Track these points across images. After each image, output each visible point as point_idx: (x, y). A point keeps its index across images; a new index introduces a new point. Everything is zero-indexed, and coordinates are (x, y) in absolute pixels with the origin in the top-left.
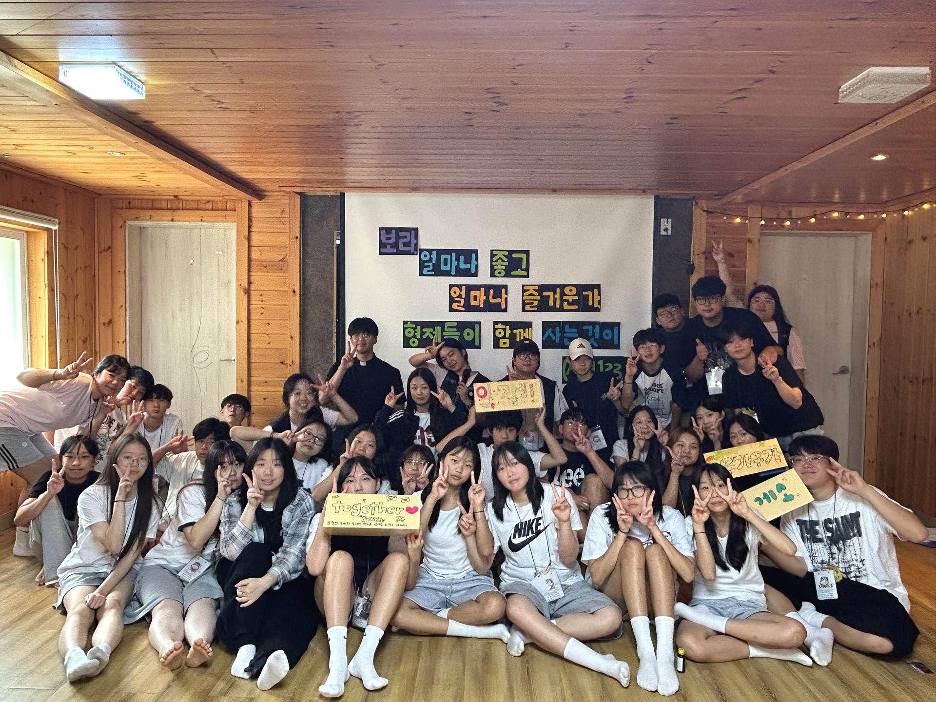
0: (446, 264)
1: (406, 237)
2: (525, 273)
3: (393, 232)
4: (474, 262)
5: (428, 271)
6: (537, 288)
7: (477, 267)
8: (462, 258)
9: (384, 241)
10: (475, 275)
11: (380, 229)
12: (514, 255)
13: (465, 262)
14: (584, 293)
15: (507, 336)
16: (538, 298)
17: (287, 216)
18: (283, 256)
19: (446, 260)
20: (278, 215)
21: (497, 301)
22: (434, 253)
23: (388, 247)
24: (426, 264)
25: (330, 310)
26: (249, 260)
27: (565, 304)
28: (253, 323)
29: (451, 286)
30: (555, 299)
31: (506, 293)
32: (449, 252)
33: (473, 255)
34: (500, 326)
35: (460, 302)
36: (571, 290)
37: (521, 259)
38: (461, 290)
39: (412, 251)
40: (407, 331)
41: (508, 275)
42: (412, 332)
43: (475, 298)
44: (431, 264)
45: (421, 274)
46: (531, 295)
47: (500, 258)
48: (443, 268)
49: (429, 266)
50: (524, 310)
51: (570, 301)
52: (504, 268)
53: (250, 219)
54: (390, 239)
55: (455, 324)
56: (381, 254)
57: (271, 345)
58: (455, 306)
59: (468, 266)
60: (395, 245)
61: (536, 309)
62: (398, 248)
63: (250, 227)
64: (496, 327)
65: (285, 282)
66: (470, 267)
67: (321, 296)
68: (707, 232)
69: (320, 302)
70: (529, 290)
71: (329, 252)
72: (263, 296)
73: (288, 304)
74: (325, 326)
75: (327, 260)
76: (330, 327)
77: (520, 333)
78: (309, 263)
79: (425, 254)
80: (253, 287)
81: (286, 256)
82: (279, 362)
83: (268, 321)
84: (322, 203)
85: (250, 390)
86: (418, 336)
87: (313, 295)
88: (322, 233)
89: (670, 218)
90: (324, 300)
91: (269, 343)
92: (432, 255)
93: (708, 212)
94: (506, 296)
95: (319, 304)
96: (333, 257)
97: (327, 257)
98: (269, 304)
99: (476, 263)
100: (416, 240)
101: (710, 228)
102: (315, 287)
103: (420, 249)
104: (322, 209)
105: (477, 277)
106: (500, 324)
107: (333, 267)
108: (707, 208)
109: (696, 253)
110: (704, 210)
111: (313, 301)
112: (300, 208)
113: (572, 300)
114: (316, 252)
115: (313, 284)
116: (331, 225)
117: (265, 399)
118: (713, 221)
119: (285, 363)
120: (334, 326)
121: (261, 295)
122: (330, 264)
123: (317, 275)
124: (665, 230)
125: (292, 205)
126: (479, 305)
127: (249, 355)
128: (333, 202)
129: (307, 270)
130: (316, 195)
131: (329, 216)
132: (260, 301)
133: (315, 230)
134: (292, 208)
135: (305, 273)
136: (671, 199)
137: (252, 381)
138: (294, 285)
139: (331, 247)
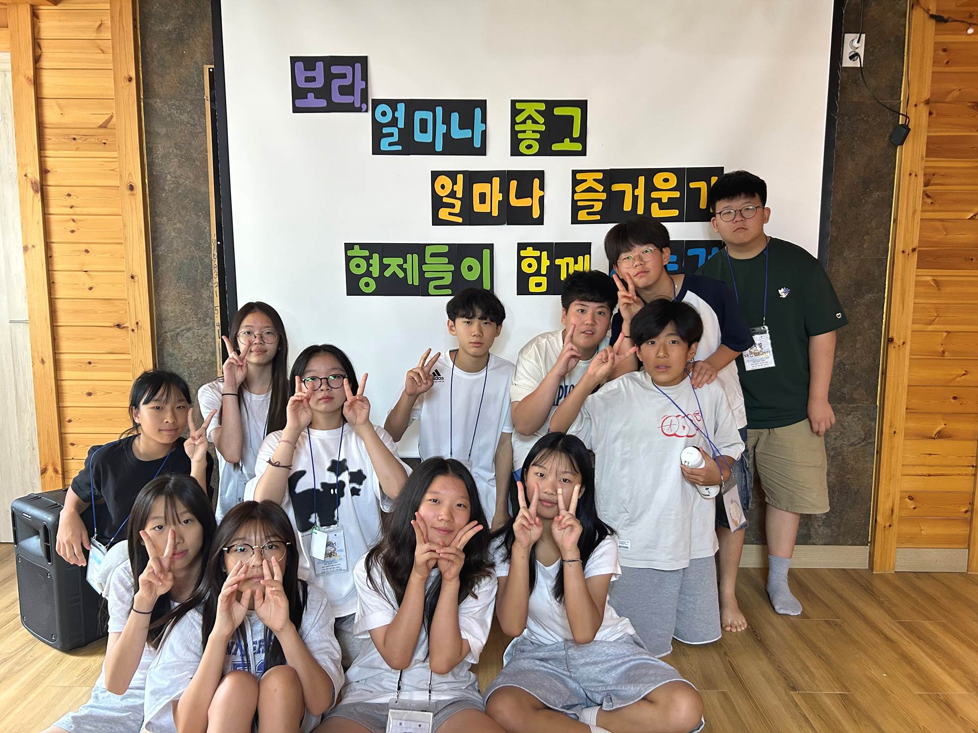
0: (424, 130)
1: (343, 76)
2: (578, 147)
3: (320, 65)
4: (478, 126)
5: (390, 144)
6: (600, 176)
7: (484, 134)
8: (455, 117)
9: (302, 84)
10: (482, 151)
11: (294, 60)
12: (558, 111)
13: (462, 127)
14: (693, 185)
15: (544, 271)
16: (604, 196)
17: (109, 36)
18: (107, 117)
19: (424, 122)
20: (94, 36)
21: (525, 202)
22: (401, 107)
23: (311, 95)
24: (386, 130)
25: (203, 223)
26: (40, 126)
27: (655, 206)
28: (56, 249)
29: (435, 175)
30: (635, 199)
31: (542, 188)
32: (428, 105)
33: (478, 112)
34: (530, 251)
35: (452, 206)
36: (666, 180)
37: (571, 118)
38: (455, 183)
39: (357, 105)
40: (353, 263)
41: (545, 150)
42: (364, 264)
43: (482, 198)
44: (395, 130)
45: (377, 150)
46: (590, 190)
47: (530, 117)
48: (419, 137)
49: (391, 135)
50: (575, 221)
51: (665, 200)
52: (538, 136)
53: (36, 43)
54: (313, 79)
55: (446, 249)
56: (296, 110)
57: (95, 293)
58: (443, 214)
59: (467, 134)
60: (324, 93)
61: (598, 217)
62: (328, 97)
63: (37, 59)
64: (523, 253)
65: (113, 170)
66: (471, 136)
67: (186, 197)
68: (935, 62)
69: (184, 208)
70: (586, 180)
71: (198, 109)
72: (74, 197)
73: (121, 213)
74: (197, 254)
75: (195, 125)
76: (207, 256)
77: (568, 264)
78: (159, 131)
79: (382, 110)
80: (51, 180)
81: (111, 117)
82: (112, 325)
83: (85, 247)
84: (178, 9)
85: (60, 377)
86: (376, 273)
87: (170, 194)
88: (181, 70)
89: (864, 33)
90: (193, 204)
91: (91, 289)
92: (396, 112)
93: (939, 19)
94: (541, 193)
95: (183, 213)
96: (205, 119)
97: (194, 119)
98: (86, 213)
99: (483, 127)
100: (364, 82)
101: (941, 53)
102: (173, 179)
103: (372, 100)
104: (178, 21)
105: (485, 155)
106: (530, 249)
107: (206, 139)
108: (937, 11)
109: (912, 102)
110: (928, 13)
111: (170, 206)
112: (134, 20)
113: (669, 198)
114: (171, 108)
115: (168, 173)
116: (198, 55)
117: (90, 394)
118: (948, 38)
119: (124, 326)
120: (214, 255)
121: (69, 195)
122: (200, 132)
123: (176, 156)
124: (851, 58)
125: (118, 12)
126: (490, 211)
127: (52, 311)
128: (198, 6)
129: (155, 145)
131: (192, 37)
132: (66, 207)
133: (167, 65)
134: (117, 18)
135: (152, 152)
137: (62, 361)
138: (130, 174)
139: (200, 98)
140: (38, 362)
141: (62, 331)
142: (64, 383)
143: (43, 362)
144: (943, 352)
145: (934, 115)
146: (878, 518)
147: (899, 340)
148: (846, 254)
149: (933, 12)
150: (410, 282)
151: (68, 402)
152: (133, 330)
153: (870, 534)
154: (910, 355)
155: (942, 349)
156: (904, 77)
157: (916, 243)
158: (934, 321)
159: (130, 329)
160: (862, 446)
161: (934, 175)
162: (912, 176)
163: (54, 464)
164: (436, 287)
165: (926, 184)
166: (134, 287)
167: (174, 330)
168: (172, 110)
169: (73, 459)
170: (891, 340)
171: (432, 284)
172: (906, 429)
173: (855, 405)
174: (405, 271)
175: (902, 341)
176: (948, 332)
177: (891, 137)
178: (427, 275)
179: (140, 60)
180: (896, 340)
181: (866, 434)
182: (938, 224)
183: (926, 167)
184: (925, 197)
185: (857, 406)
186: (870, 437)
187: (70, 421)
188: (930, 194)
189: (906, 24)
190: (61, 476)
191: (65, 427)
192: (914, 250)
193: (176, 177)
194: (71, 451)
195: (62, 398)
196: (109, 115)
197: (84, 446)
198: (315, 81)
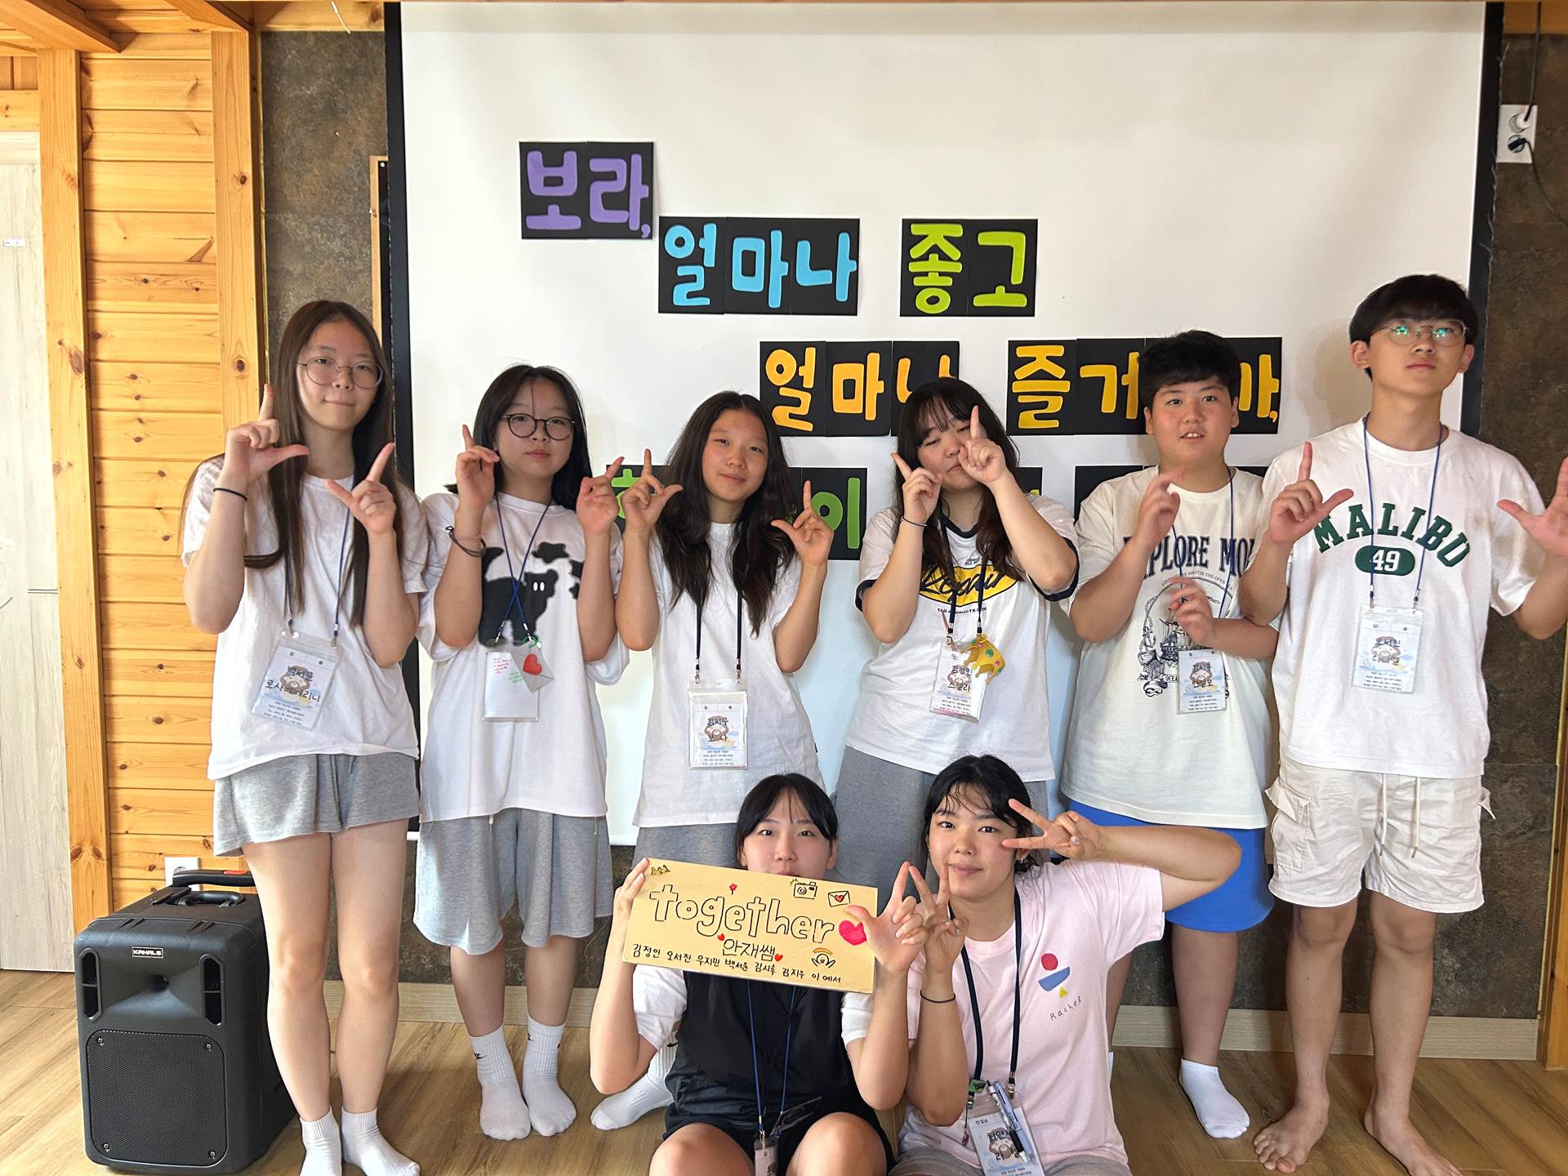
0: (749, 270)
1: (611, 176)
2: (1020, 300)
3: (571, 158)
4: (844, 265)
5: (690, 295)
6: (1059, 351)
7: (854, 278)
8: (804, 249)
9: (538, 189)
10: (850, 308)
11: (526, 148)
12: (986, 239)
13: (814, 266)
16: (1065, 386)
17: (208, 104)
18: (202, 244)
19: (749, 258)
20: (181, 104)
22: (711, 231)
23: (554, 209)
24: (682, 271)
26: (88, 259)
28: (110, 470)
29: (767, 349)
30: (1122, 391)
32: (759, 227)
33: (844, 239)
35: (796, 402)
37: (1009, 251)
38: (801, 362)
39: (634, 226)
41: (961, 307)
43: (849, 389)
44: (698, 271)
45: (666, 305)
46: (1041, 375)
47: (935, 249)
48: (740, 282)
49: (692, 278)
52: (949, 282)
53: (85, 117)
54: (557, 182)
56: (528, 234)
57: (174, 547)
58: (780, 415)
59: (823, 277)
60: (576, 205)
61: (1055, 424)
62: (585, 215)
63: (85, 144)
65: (211, 335)
66: (831, 282)
70: (1034, 359)
71: (358, 231)
72: (142, 380)
73: (220, 408)
75: (351, 259)
78: (291, 268)
79: (677, 237)
80: (104, 350)
81: (210, 244)
83: (157, 467)
84: (329, 61)
85: (110, 690)
88: (330, 163)
89: (1536, 104)
91: (166, 538)
92: (701, 240)
96: (370, 249)
97: (350, 248)
98: (162, 409)
99: (852, 266)
100: (647, 188)
103: (660, 218)
104: (328, 80)
105: (856, 314)
107: (371, 282)
112: (253, 78)
114: (313, 230)
116: (361, 138)
117: (159, 721)
121: (134, 377)
122: (360, 271)
124: (1513, 146)
125: (225, 64)
126: (861, 411)
127: (99, 576)
128: (362, 54)
129: (283, 293)
130: (306, 33)
131: (351, 108)
132: (129, 397)
133: (307, 155)
134: (223, 75)
135: (277, 303)
136: (1541, 37)
137: (113, 662)
138: (239, 342)
139: (362, 212)
140: (72, 664)
141: (115, 612)
142: (116, 701)
143: (80, 663)
146: (1557, 971)
151: (121, 733)
153: (1540, 998)
160: (1528, 839)
163: (94, 842)
168: (314, 233)
169: (127, 832)
173: (1516, 765)
179: (262, 147)
181: (1536, 818)
186: (1543, 824)
187: (124, 767)
190: (105, 862)
191: (114, 777)
194: (125, 820)
195: (112, 727)
196: (206, 241)
197: (146, 810)
198: (562, 184)
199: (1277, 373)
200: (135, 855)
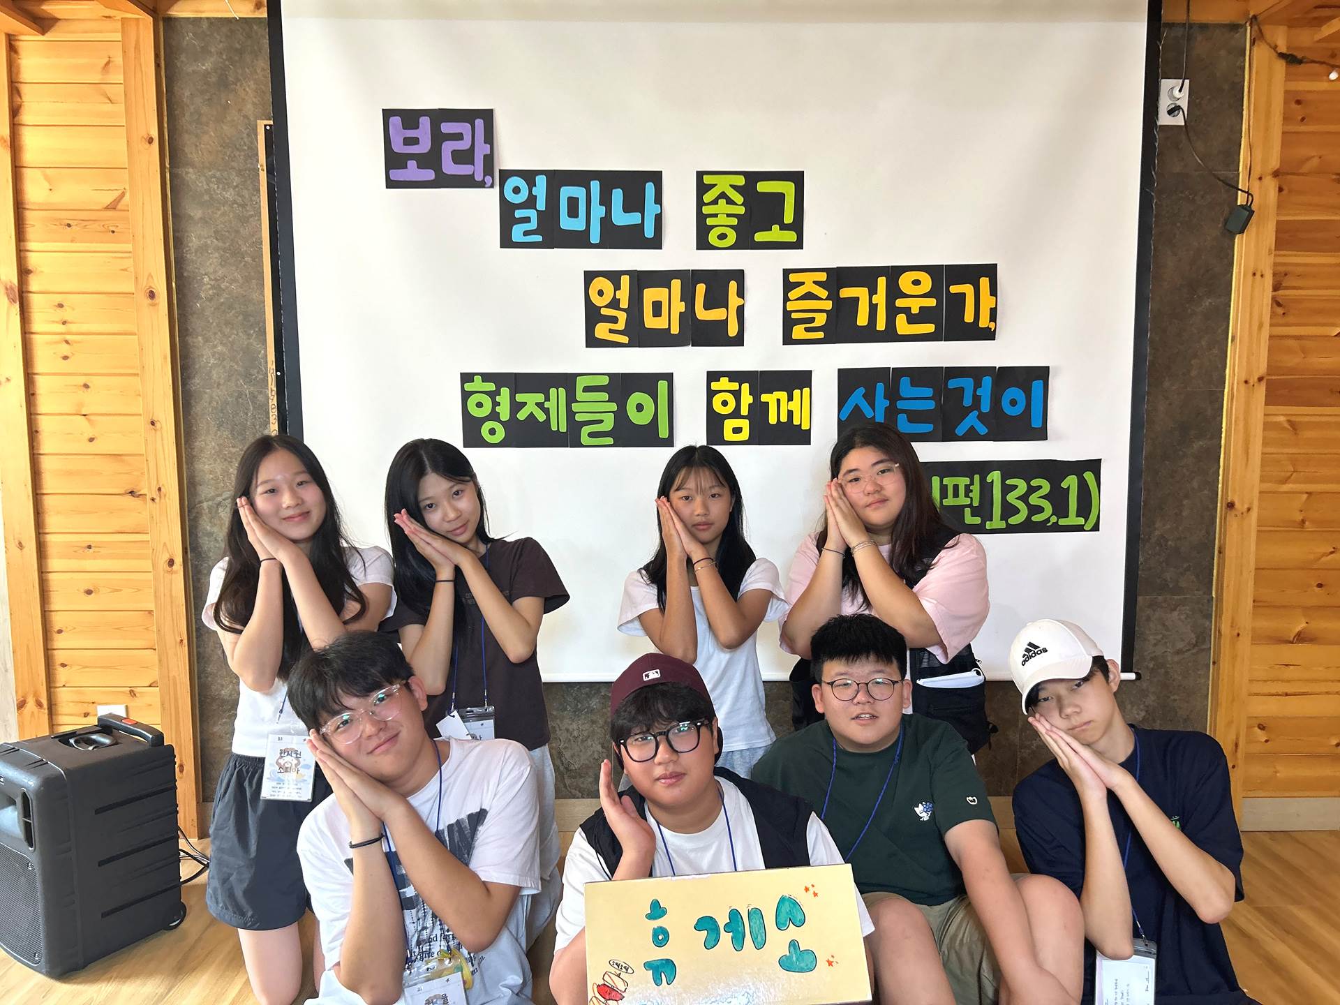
0: (573, 212)
1: (459, 137)
2: (791, 236)
3: (425, 122)
4: (651, 208)
5: (526, 233)
6: (823, 277)
7: (659, 219)
9: (398, 147)
10: (656, 243)
11: (388, 114)
12: (763, 187)
13: (627, 208)
14: (954, 289)
15: (745, 411)
16: (828, 305)
17: (120, 78)
18: (116, 194)
19: (573, 202)
20: (96, 78)
21: (716, 314)
22: (541, 181)
23: (412, 164)
24: (519, 214)
25: (256, 345)
26: (19, 207)
27: (901, 319)
28: (42, 383)
29: (590, 276)
30: (873, 308)
31: (741, 293)
32: (581, 178)
33: (650, 188)
34: (724, 384)
35: (614, 320)
36: (916, 283)
37: (780, 197)
38: (617, 287)
39: (479, 177)
40: (471, 402)
41: (745, 241)
42: (487, 402)
43: (657, 309)
44: (532, 214)
46: (809, 296)
47: (723, 195)
48: (566, 223)
49: (527, 220)
50: (788, 340)
51: (915, 311)
52: (734, 221)
53: (14, 89)
54: (413, 141)
55: (605, 381)
56: (391, 184)
57: (100, 446)
58: (602, 331)
59: (634, 218)
60: (431, 160)
61: (821, 335)
62: (438, 169)
63: (15, 111)
64: (715, 386)
65: (125, 270)
66: (640, 222)
67: (231, 307)
68: (1286, 119)
69: (227, 323)
70: (803, 283)
71: (249, 182)
72: (67, 308)
73: (136, 332)
74: (247, 389)
75: (243, 206)
76: (261, 392)
77: (778, 401)
78: (192, 214)
79: (514, 186)
80: (34, 284)
81: (123, 195)
82: (123, 492)
83: (82, 380)
84: (221, 42)
85: (47, 568)
86: (505, 413)
87: (208, 303)
88: (225, 127)
89: (1187, 79)
90: (241, 318)
91: (91, 440)
92: (534, 188)
93: (1291, 59)
94: (740, 302)
95: (227, 331)
96: (259, 197)
97: (242, 196)
98: (86, 332)
99: (657, 209)
100: (489, 146)
101: (1294, 106)
102: (212, 283)
103: (500, 170)
104: (220, 57)
105: (661, 248)
106: (724, 380)
107: (260, 225)
108: (1288, 48)
109: (1255, 175)
110: (1277, 52)
111: (209, 321)
112: (157, 56)
113: (920, 308)
114: (210, 182)
115: (206, 274)
116: (249, 106)
117: (89, 592)
118: (1303, 86)
119: (140, 493)
120: (272, 391)
121: (61, 306)
122: (252, 216)
123: (217, 249)
124: (1170, 112)
125: (133, 45)
126: (667, 327)
127: (35, 473)
128: (249, 37)
129: (186, 234)
130: (201, 18)
131: (240, 80)
132: (57, 322)
133: (204, 119)
134: (132, 53)
135: (182, 244)
136: (1191, 26)
137: (49, 544)
138: (150, 276)
139: (252, 167)
140: (13, 546)
141: (48, 502)
142: (51, 576)
143: (21, 546)
144: (1303, 522)
145: (1284, 192)
147: (1243, 505)
148: (1167, 384)
149: (1283, 49)
150: (554, 428)
151: (56, 603)
152: (153, 500)
154: (1258, 526)
155: (1301, 518)
156: (1243, 139)
157: (1262, 369)
158: (1289, 477)
159: (148, 498)
160: (1193, 654)
161: (1286, 275)
162: (1256, 277)
163: (36, 695)
164: (592, 435)
165: (1276, 288)
166: (156, 437)
167: (212, 499)
168: (211, 185)
169: (64, 686)
170: (1231, 506)
171: (586, 430)
172: (1253, 630)
173: (1182, 597)
174: (547, 411)
175: (1246, 506)
176: (1309, 494)
177: (1226, 222)
178: (578, 418)
179: (166, 113)
180: (1237, 505)
181: (1198, 637)
182: (1291, 343)
183: (1275, 264)
184: (1275, 305)
185: (1186, 598)
186: (1204, 642)
188: (1280, 301)
189: (1244, 65)
190: (46, 711)
191: (52, 640)
192: (1260, 379)
193: (216, 280)
194: (62, 675)
195: (49, 598)
196: (120, 192)
197: (81, 667)
198: (418, 143)
199: (993, 291)
200: (71, 704)
